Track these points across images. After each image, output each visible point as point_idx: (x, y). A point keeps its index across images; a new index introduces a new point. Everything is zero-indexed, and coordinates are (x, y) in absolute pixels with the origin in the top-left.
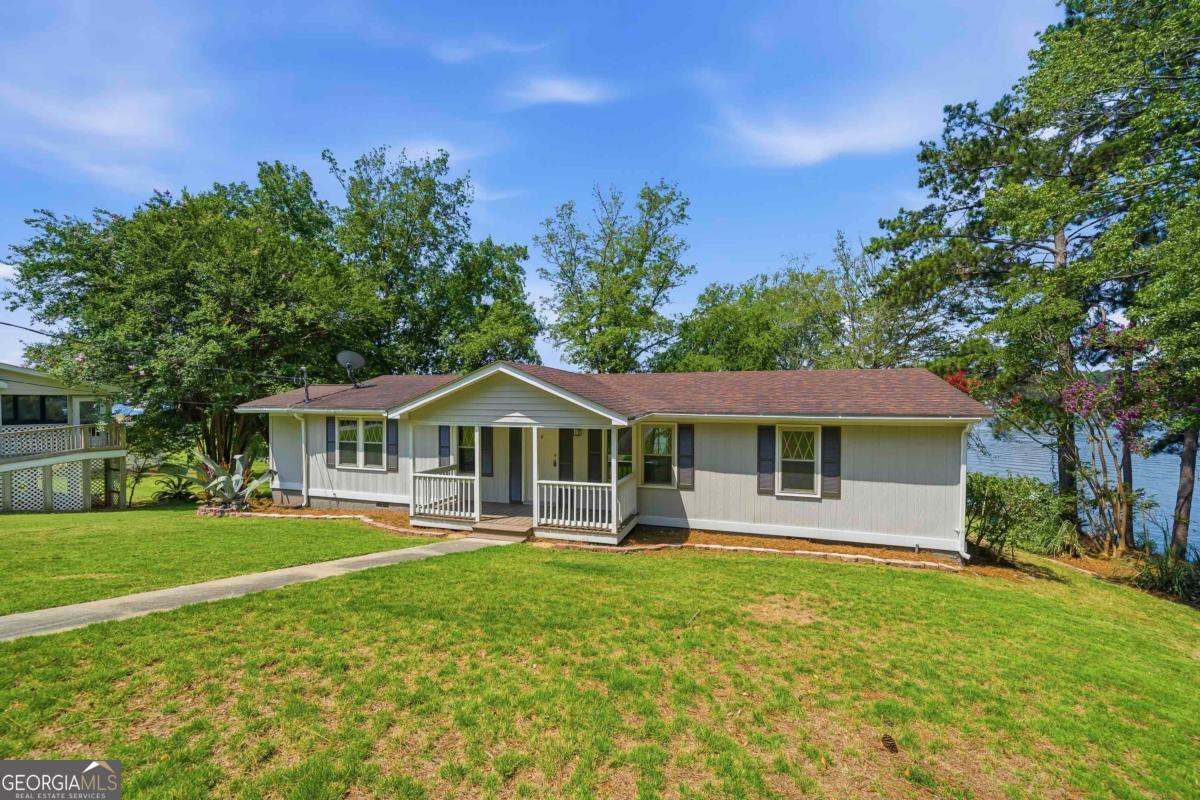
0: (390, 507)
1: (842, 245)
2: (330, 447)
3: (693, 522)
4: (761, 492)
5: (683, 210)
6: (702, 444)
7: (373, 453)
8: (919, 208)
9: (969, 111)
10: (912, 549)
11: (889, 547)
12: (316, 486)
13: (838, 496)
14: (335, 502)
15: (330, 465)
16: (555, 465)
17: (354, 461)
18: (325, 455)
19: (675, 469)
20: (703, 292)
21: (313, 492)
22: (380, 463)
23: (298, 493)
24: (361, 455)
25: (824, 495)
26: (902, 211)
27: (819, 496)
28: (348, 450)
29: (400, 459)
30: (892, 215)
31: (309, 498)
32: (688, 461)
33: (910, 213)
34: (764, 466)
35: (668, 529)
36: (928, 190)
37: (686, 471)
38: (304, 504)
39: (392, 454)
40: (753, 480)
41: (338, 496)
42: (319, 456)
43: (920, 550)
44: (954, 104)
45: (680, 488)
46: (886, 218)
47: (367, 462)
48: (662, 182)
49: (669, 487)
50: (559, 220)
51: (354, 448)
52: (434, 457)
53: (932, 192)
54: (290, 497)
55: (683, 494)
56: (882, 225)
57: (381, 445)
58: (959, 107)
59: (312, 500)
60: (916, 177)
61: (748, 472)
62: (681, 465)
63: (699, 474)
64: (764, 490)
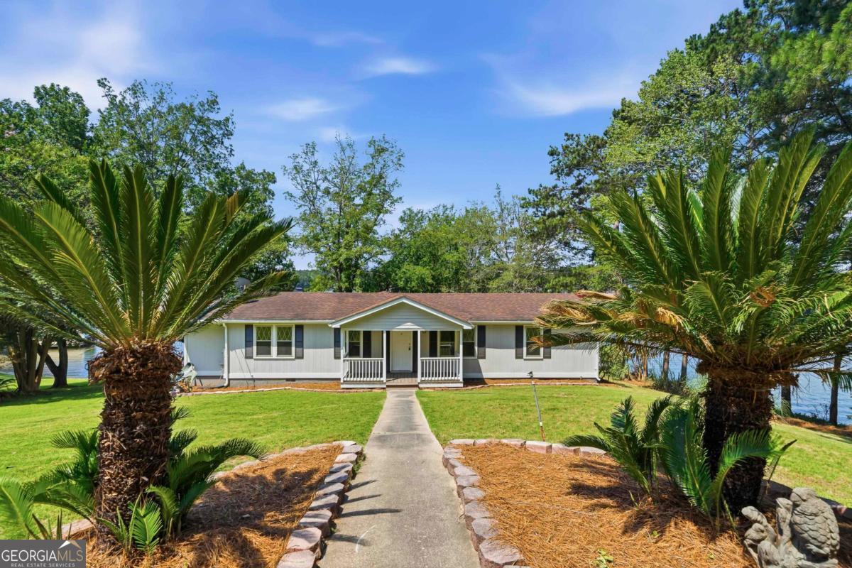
0: (297, 381)
1: (499, 193)
2: (248, 343)
3: (485, 375)
4: (517, 357)
5: (399, 160)
6: (489, 335)
7: (284, 347)
8: (550, 185)
9: (576, 138)
10: (579, 379)
11: (570, 379)
12: (235, 372)
13: (550, 357)
14: (252, 382)
15: (248, 357)
16: (410, 349)
17: (269, 353)
18: (244, 350)
19: (476, 348)
20: (402, 214)
21: (232, 376)
22: (290, 354)
23: (221, 377)
24: (274, 349)
25: (545, 357)
26: (541, 186)
27: (542, 357)
28: (264, 347)
29: (305, 350)
30: (536, 188)
31: (229, 380)
32: (482, 344)
33: (545, 188)
34: (519, 344)
35: (473, 379)
36: (555, 176)
37: (482, 349)
38: (226, 384)
39: (299, 347)
40: (513, 351)
41: (255, 377)
42: (238, 351)
43: (583, 379)
44: (570, 133)
45: (479, 358)
46: (532, 188)
47: (279, 353)
48: (384, 137)
49: (473, 358)
50: (304, 156)
51: (269, 344)
52: (330, 348)
53: (557, 178)
54: (203, 381)
55: (480, 361)
56: (530, 192)
57: (291, 343)
58: (572, 135)
59: (231, 381)
60: (549, 168)
61: (511, 348)
62: (479, 346)
63: (488, 350)
64: (519, 356)
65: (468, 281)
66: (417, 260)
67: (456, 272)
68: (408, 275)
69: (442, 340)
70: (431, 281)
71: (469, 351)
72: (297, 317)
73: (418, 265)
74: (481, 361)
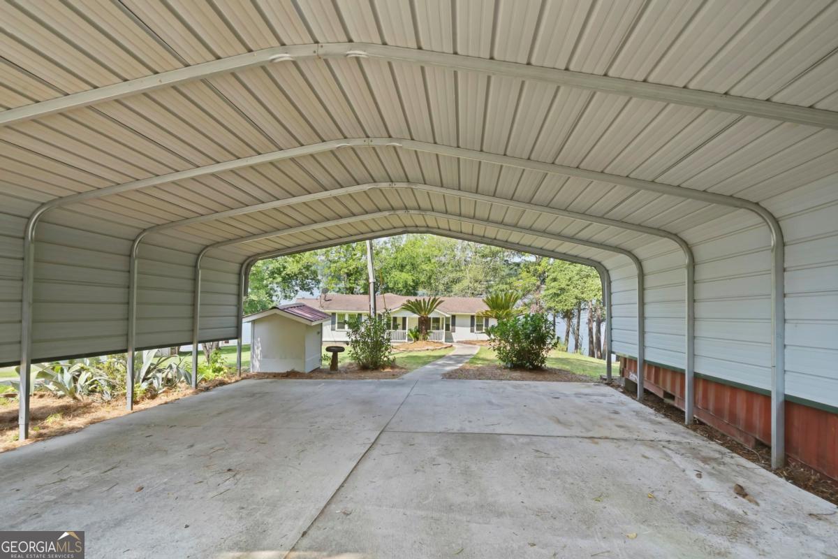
2: (333, 323)
3: (455, 340)
6: (457, 320)
12: (326, 337)
14: (334, 342)
15: (333, 329)
17: (343, 328)
19: (451, 327)
21: (324, 339)
24: (346, 327)
27: (484, 332)
28: (341, 325)
32: (454, 324)
34: (472, 325)
37: (454, 327)
40: (470, 328)
41: (336, 340)
42: (328, 326)
49: (449, 332)
51: (343, 324)
59: (324, 342)
61: (467, 327)
62: (452, 326)
63: (456, 328)
64: (472, 331)
65: (437, 284)
66: (402, 268)
67: (430, 278)
68: (396, 279)
69: (433, 322)
70: (412, 284)
71: (447, 329)
72: (358, 309)
73: (402, 271)
74: (453, 333)
